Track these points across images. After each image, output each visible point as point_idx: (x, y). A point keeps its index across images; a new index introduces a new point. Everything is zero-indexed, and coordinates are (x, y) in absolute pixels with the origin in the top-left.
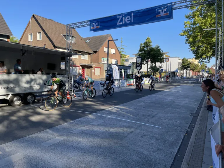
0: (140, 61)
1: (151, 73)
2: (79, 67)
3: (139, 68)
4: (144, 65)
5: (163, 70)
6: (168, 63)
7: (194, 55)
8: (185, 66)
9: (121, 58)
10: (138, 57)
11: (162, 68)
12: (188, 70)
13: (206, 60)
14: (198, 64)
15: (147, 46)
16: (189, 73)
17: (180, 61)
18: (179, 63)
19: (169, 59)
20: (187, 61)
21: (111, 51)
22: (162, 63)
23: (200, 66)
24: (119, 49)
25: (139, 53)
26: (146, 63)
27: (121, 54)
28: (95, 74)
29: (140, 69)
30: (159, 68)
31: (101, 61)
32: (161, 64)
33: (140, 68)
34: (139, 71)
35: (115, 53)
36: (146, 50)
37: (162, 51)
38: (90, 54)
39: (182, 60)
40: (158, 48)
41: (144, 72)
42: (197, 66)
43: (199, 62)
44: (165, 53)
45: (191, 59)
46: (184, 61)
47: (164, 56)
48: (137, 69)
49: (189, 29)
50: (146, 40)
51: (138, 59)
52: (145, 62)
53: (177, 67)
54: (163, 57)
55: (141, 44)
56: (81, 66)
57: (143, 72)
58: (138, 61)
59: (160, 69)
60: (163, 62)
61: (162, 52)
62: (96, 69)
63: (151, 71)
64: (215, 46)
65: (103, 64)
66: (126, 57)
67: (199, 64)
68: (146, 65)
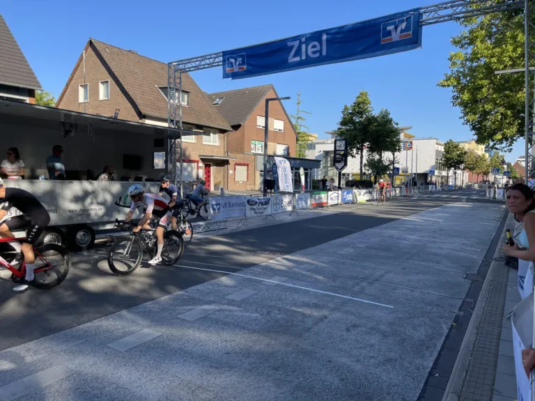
0: (343, 149)
1: (370, 177)
2: (197, 162)
3: (340, 165)
4: (353, 156)
5: (398, 169)
6: (410, 152)
7: (474, 132)
8: (452, 158)
9: (297, 140)
10: (338, 138)
11: (396, 165)
12: (459, 168)
13: (504, 145)
14: (484, 155)
15: (361, 113)
16: (461, 178)
17: (440, 146)
18: (437, 152)
19: (414, 142)
20: (456, 147)
21: (273, 125)
22: (396, 154)
23: (489, 160)
24: (292, 120)
25: (339, 129)
26: (357, 153)
27: (298, 131)
28: (236, 180)
29: (343, 168)
30: (389, 165)
31: (250, 149)
32: (394, 154)
33: (343, 164)
34: (340, 173)
35: (282, 128)
36: (358, 122)
37: (397, 124)
38: (222, 131)
39: (446, 144)
40: (387, 116)
41: (353, 175)
42: (482, 159)
43: (486, 151)
44: (403, 130)
45: (466, 142)
46: (450, 147)
47: (402, 136)
48: (337, 168)
49: (462, 70)
50: (359, 97)
51: (338, 143)
52: (355, 151)
53: (433, 163)
54: (398, 137)
55: (346, 108)
56: (203, 160)
57: (350, 175)
58: (337, 149)
59: (391, 167)
60: (399, 150)
61: (396, 126)
62: (237, 167)
63: (370, 172)
64: (524, 113)
65: (256, 155)
66: (310, 138)
67: (487, 155)
68: (358, 157)
